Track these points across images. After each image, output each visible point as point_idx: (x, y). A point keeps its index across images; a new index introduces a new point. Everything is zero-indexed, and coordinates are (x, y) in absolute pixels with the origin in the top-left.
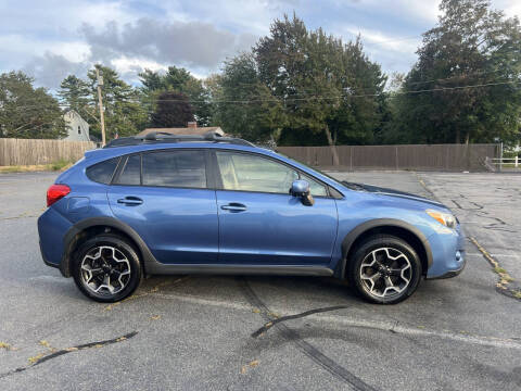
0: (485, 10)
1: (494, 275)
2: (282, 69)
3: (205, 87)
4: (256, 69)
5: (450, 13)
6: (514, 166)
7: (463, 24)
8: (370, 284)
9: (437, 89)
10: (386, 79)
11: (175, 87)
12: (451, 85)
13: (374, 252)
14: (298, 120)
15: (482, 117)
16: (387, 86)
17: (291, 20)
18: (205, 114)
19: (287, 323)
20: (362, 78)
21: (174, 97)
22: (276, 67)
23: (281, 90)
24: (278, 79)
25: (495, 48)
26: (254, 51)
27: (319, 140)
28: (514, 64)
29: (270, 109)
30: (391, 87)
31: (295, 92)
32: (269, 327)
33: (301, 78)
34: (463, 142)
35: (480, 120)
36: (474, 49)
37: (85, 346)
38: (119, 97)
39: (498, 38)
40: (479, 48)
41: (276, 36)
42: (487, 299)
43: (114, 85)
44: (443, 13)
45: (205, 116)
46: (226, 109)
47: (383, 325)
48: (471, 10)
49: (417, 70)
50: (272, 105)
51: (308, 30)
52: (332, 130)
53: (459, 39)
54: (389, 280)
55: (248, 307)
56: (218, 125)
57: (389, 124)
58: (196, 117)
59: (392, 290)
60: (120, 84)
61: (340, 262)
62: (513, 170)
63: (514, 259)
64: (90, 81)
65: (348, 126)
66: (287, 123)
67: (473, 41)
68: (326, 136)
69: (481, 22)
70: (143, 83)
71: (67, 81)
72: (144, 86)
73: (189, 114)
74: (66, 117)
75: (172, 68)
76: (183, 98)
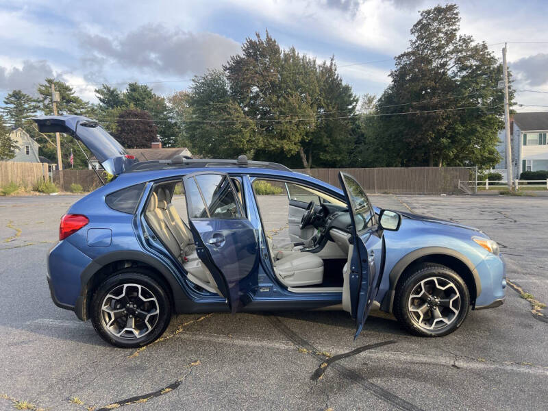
0: (455, 35)
1: (524, 301)
2: (255, 89)
3: (169, 105)
4: (228, 88)
5: (420, 38)
6: (485, 189)
7: (433, 49)
8: (419, 317)
9: (411, 111)
10: (357, 101)
11: (136, 105)
12: (423, 108)
13: (422, 282)
14: (273, 142)
15: (453, 140)
16: (358, 108)
17: (264, 38)
18: (169, 134)
19: (342, 362)
20: (336, 99)
21: (136, 115)
22: (249, 86)
23: (253, 111)
24: (251, 98)
25: (464, 73)
26: (226, 69)
27: (294, 162)
28: (484, 88)
29: (243, 130)
30: (362, 109)
31: (269, 112)
32: (325, 368)
33: (274, 99)
34: (437, 165)
35: (453, 142)
36: (444, 73)
37: (127, 401)
39: (468, 63)
40: (449, 73)
41: (248, 55)
42: (530, 326)
43: (68, 101)
44: (414, 38)
45: (168, 137)
46: (195, 129)
47: (443, 360)
48: (441, 35)
49: (390, 92)
50: (246, 125)
51: (281, 48)
52: (306, 152)
53: (430, 62)
54: (437, 312)
55: (292, 346)
56: (184, 146)
57: (362, 147)
58: (159, 137)
59: (441, 321)
60: (76, 100)
61: (387, 295)
62: (485, 192)
63: (535, 283)
64: (41, 97)
65: (324, 149)
66: (261, 145)
67: (443, 65)
68: (301, 159)
69: (451, 47)
70: (100, 99)
71: (11, 96)
72: (101, 104)
73: (152, 134)
74: (12, 136)
75: (133, 85)
76: (145, 116)
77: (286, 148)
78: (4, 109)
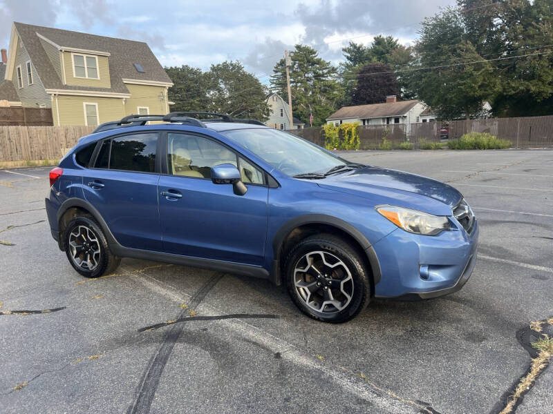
3: (413, 54)
8: (307, 295)
11: (379, 59)
13: (308, 255)
14: (514, 84)
21: (376, 69)
29: (475, 73)
32: (169, 324)
38: (317, 76)
43: (313, 64)
46: (421, 78)
50: (478, 67)
54: (330, 293)
59: (332, 305)
60: (319, 62)
70: (348, 58)
71: (279, 65)
72: (348, 62)
73: (391, 87)
74: (270, 101)
75: (378, 38)
76: (385, 70)
77: (533, 89)
78: (273, 77)
